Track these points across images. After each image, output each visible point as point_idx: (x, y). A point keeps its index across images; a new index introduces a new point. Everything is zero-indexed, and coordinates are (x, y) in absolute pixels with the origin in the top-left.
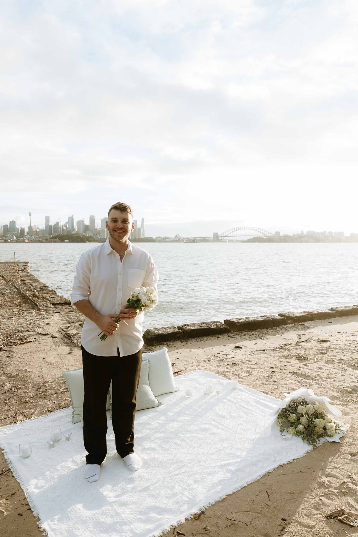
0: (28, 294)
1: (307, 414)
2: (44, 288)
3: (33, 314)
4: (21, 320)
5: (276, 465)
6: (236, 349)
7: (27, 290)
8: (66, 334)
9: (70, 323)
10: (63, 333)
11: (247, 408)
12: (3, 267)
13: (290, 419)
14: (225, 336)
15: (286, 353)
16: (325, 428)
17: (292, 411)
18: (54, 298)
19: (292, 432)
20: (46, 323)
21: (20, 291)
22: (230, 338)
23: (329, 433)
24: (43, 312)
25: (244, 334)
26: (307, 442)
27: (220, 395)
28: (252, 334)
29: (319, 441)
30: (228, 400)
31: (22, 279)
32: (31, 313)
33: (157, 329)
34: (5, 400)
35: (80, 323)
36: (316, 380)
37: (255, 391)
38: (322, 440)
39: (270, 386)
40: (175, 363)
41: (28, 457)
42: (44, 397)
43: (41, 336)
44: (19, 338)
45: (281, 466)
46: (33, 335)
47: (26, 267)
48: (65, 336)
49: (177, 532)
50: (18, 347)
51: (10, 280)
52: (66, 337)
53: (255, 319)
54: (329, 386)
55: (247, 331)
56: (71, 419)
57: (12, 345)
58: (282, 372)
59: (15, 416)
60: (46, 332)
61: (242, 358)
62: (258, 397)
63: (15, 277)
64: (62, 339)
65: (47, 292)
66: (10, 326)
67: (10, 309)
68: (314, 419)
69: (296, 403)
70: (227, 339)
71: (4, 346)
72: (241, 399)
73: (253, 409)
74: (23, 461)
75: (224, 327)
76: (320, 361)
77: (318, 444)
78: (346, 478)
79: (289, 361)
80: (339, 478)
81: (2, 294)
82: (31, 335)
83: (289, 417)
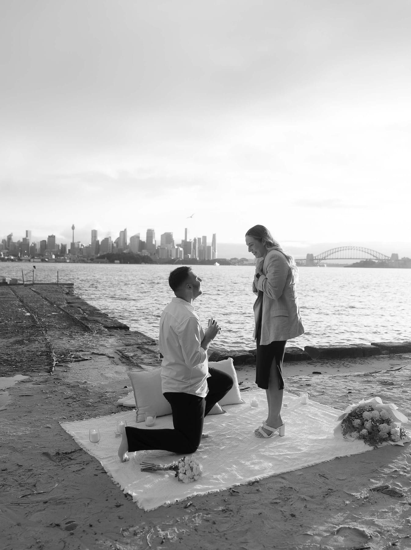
0: (77, 316)
1: (372, 419)
2: (94, 311)
3: (85, 336)
4: (73, 341)
6: (314, 374)
7: (76, 313)
8: (124, 355)
9: (127, 346)
10: (121, 354)
11: (313, 419)
12: (44, 288)
13: (355, 425)
14: (303, 363)
15: (371, 379)
16: (389, 434)
17: (357, 417)
18: (107, 321)
19: (355, 436)
20: (101, 345)
21: (68, 313)
22: (309, 365)
23: (393, 438)
24: (97, 335)
25: (326, 362)
26: (369, 443)
27: (288, 408)
28: (336, 362)
29: (381, 443)
30: (296, 412)
31: (68, 301)
32: (83, 335)
34: (69, 404)
35: (138, 346)
36: (396, 401)
37: (325, 407)
38: (385, 444)
39: (343, 404)
40: (243, 382)
41: (97, 442)
42: (107, 403)
43: (96, 356)
44: (73, 356)
45: (337, 458)
46: (88, 355)
47: (70, 289)
48: (122, 357)
49: (233, 491)
50: (74, 363)
51: (55, 302)
52: (124, 358)
53: (342, 346)
54: (409, 406)
55: (330, 360)
56: (135, 419)
57: (67, 362)
58: (360, 394)
59: (80, 415)
60: (101, 353)
61: (318, 381)
62: (327, 411)
63: (60, 300)
64: (120, 359)
65: (98, 316)
66: (62, 345)
67: (59, 331)
68: (378, 424)
69: (363, 410)
70: (305, 365)
71: (59, 362)
72: (309, 412)
73: (319, 419)
74: (93, 444)
75: (304, 353)
76: (407, 386)
77: (380, 446)
78: (398, 468)
79: (372, 385)
80: (392, 468)
81: (48, 316)
82: (85, 354)
83: (354, 422)
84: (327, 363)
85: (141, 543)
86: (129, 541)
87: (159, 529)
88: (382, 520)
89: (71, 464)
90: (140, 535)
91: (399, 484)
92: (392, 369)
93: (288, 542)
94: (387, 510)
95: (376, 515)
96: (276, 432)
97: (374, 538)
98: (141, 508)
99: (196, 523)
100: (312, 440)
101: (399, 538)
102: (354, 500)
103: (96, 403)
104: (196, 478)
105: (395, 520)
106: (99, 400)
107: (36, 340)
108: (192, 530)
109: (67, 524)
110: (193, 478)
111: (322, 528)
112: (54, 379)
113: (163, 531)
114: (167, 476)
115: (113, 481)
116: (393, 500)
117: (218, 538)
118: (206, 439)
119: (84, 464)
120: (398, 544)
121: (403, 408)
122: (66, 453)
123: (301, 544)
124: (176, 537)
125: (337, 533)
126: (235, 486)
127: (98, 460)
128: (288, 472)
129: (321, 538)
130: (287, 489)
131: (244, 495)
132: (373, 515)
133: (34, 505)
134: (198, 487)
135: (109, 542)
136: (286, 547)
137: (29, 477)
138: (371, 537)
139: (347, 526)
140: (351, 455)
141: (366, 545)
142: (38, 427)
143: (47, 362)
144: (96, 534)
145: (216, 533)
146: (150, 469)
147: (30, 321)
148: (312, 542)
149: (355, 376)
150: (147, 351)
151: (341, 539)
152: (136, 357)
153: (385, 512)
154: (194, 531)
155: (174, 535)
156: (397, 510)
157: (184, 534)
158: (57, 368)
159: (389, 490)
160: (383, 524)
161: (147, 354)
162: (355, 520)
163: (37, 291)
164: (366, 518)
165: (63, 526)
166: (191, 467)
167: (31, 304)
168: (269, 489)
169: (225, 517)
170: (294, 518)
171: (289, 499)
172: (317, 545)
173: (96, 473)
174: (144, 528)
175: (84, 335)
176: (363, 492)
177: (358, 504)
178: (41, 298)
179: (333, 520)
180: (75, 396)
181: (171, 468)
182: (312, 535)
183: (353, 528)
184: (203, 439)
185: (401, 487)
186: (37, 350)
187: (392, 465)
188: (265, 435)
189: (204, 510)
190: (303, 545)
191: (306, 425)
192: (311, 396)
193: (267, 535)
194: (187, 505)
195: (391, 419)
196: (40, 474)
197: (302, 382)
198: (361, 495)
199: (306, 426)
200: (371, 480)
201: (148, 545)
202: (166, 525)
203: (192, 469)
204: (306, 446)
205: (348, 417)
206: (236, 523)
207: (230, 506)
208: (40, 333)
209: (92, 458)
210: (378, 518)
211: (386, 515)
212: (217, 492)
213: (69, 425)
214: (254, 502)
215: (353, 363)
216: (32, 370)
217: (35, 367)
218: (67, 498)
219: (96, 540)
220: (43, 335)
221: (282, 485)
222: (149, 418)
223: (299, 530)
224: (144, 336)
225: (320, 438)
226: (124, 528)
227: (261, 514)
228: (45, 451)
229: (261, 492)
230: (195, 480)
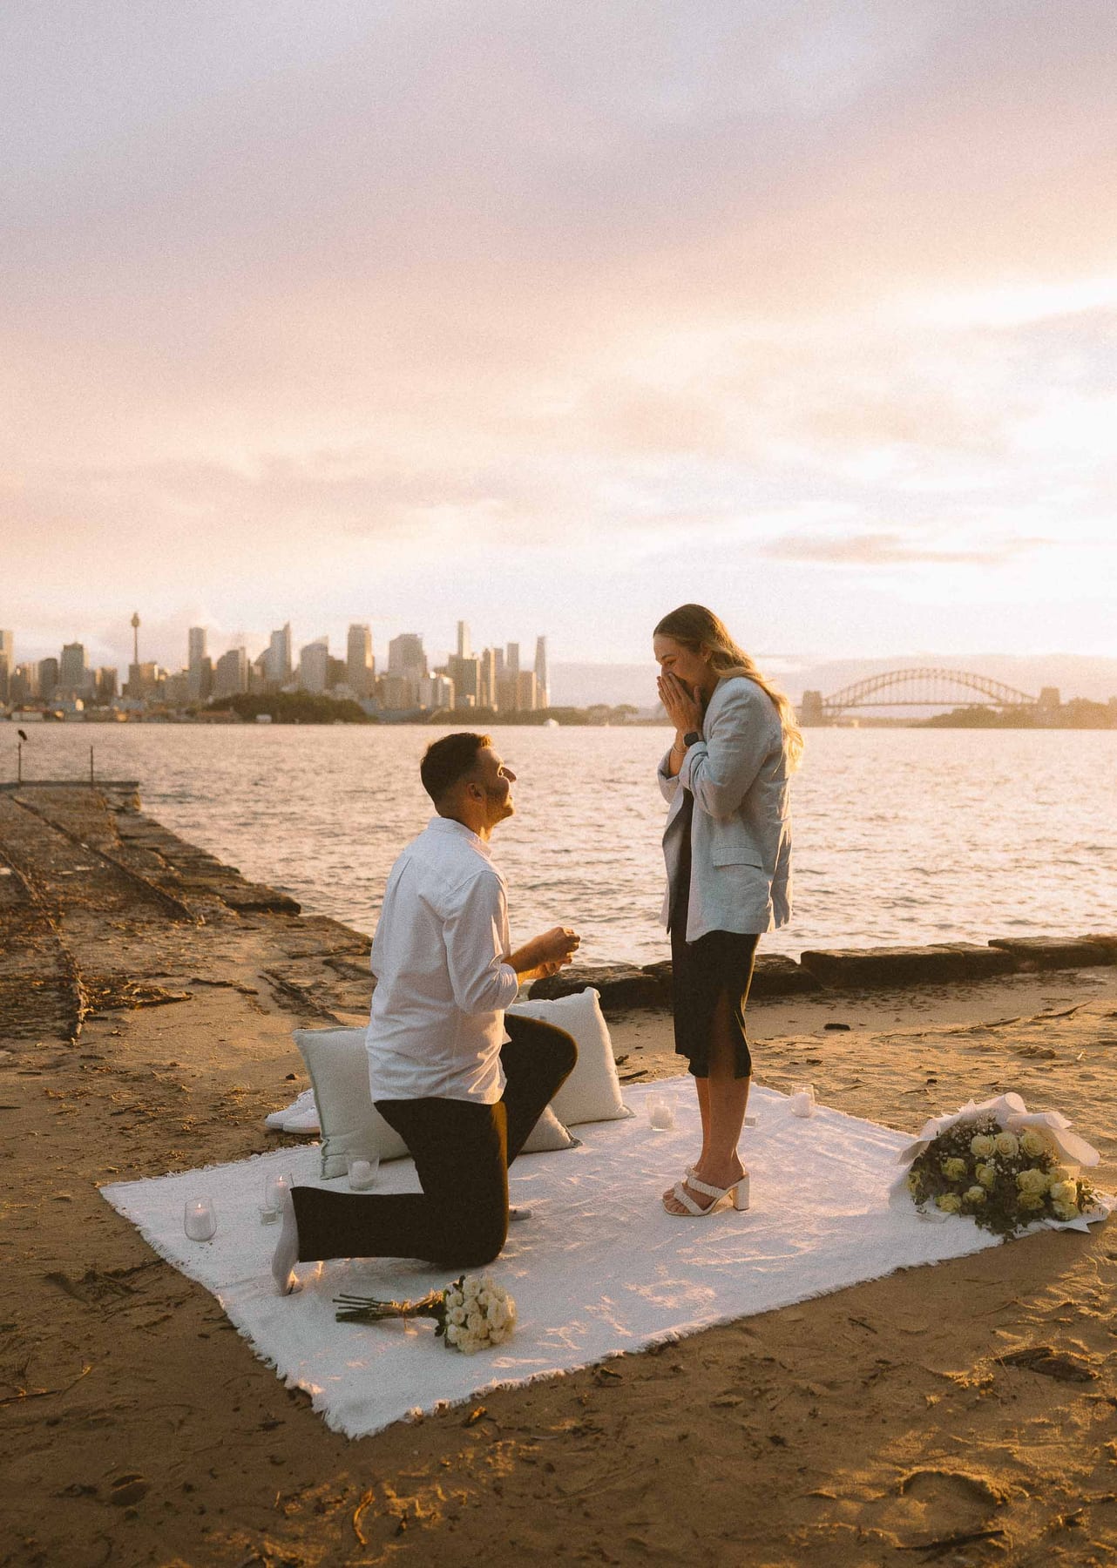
0: (147, 875)
1: (997, 1156)
2: (198, 862)
3: (174, 932)
4: (137, 948)
5: (887, 1269)
6: (830, 1032)
7: (145, 865)
8: (286, 986)
9: (294, 958)
10: (276, 982)
11: (829, 1158)
12: (52, 797)
13: (949, 1173)
14: (798, 1000)
15: (989, 1041)
16: (1047, 1197)
17: (953, 1152)
18: (235, 888)
19: (950, 1207)
20: (218, 957)
21: (122, 868)
22: (813, 1005)
23: (1058, 1209)
24: (206, 929)
25: (863, 995)
26: (989, 1227)
27: (758, 1129)
28: (887, 997)
29: (1025, 1226)
30: (778, 1140)
31: (123, 833)
32: (167, 929)
33: (577, 970)
34: (125, 1129)
35: (325, 958)
36: (1063, 1103)
37: (862, 1123)
38: (1034, 1227)
39: (913, 1114)
40: (627, 1057)
41: (209, 1239)
42: (236, 1124)
43: (205, 988)
44: (137, 990)
45: (900, 1270)
46: (182, 986)
47: (129, 798)
48: (280, 991)
49: (603, 1371)
50: (141, 1012)
51: (83, 837)
52: (285, 993)
53: (905, 950)
54: (1100, 1118)
55: (873, 989)
56: (319, 1166)
57: (122, 1007)
58: (960, 1084)
59: (157, 1160)
60: (220, 979)
61: (841, 1050)
62: (869, 1136)
63: (98, 829)
64: (274, 998)
65: (211, 873)
66: (104, 960)
67: (96, 917)
68: (1014, 1171)
69: (970, 1130)
70: (805, 1006)
71: (97, 1008)
72: (815, 1138)
73: (847, 1160)
74: (197, 1245)
75: (801, 971)
76: (1092, 1061)
77: (1021, 1232)
78: (1076, 1297)
79: (993, 1059)
80: (1057, 1297)
81: (64, 877)
82: (173, 985)
83: (946, 1166)
84: (865, 999)
85: (337, 1535)
86: (301, 1530)
87: (389, 1492)
88: (1033, 1449)
89: (132, 1307)
90: (333, 1512)
91: (1080, 1342)
92: (1049, 1013)
93: (765, 1520)
94: (1047, 1421)
95: (1016, 1436)
96: (725, 1199)
97: (1012, 1502)
98: (336, 1429)
99: (496, 1471)
100: (829, 1220)
101: (1085, 1504)
102: (951, 1392)
103: (206, 1124)
104: (495, 1336)
105: (1071, 1449)
106: (213, 1115)
107: (27, 947)
108: (485, 1491)
109: (116, 1484)
110: (487, 1338)
111: (861, 1476)
112: (83, 1057)
113: (401, 1495)
114: (412, 1332)
115: (256, 1354)
116: (1063, 1390)
117: (561, 1513)
118: (525, 1221)
119: (169, 1305)
120: (1084, 1520)
121: (1082, 1125)
122: (116, 1274)
123: (802, 1526)
124: (438, 1515)
125: (905, 1492)
126: (610, 1359)
127: (210, 1293)
128: (760, 1315)
129: (861, 1504)
130: (757, 1362)
131: (635, 1383)
132: (1007, 1435)
133: (18, 1431)
134: (504, 1362)
135: (242, 1536)
136: (759, 1534)
137: (5, 1349)
138: (1003, 1499)
139: (934, 1470)
140: (939, 1261)
141: (991, 1523)
142: (31, 1198)
143: (61, 1009)
144: (202, 1512)
145: (557, 1498)
146: (364, 1314)
147: (12, 890)
148: (834, 1518)
149: (945, 1035)
150: (351, 973)
151: (917, 1507)
152: (321, 990)
153: (1043, 1425)
154: (491, 1493)
155: (432, 1508)
156: (1076, 1419)
157: (461, 1503)
158: (89, 1027)
159: (1050, 1363)
160: (1037, 1461)
161: (353, 980)
162: (955, 1449)
163: (33, 803)
164: (987, 1445)
165: (107, 1491)
166: (480, 1306)
167: (14, 843)
168: (706, 1364)
169: (583, 1449)
170: (780, 1448)
171: (767, 1391)
172: (850, 1527)
173: (206, 1329)
174: (346, 1490)
175: (171, 928)
176: (976, 1367)
177: (963, 1404)
178: (43, 823)
179: (892, 1452)
180: (142, 1106)
181: (423, 1310)
182: (834, 1496)
183: (951, 1473)
184: (517, 1223)
185: (1083, 1352)
186: (31, 975)
187: (1058, 1288)
188: (694, 1207)
189: (519, 1430)
190: (810, 1529)
191: (809, 1175)
192: (823, 1095)
193: (704, 1499)
194: (469, 1418)
195: (1050, 1156)
196: (39, 1339)
197: (796, 1053)
198: (970, 1376)
199: (808, 1180)
200: (998, 1332)
201: (360, 1540)
202: (410, 1478)
203: (483, 1310)
204: (811, 1236)
205: (928, 1152)
206: (613, 1468)
207: (594, 1417)
208: (40, 924)
209: (192, 1287)
210: (1022, 1444)
211: (1046, 1434)
212: (557, 1377)
213: (124, 1190)
214: (666, 1405)
215: (937, 997)
216: (19, 1032)
217: (27, 1024)
218: (117, 1407)
219: (203, 1531)
220: (48, 930)
221: (746, 1352)
222: (359, 1166)
223: (797, 1482)
224: (344, 929)
225: (851, 1213)
226: (287, 1493)
227: (685, 1437)
228: (52, 1268)
229: (685, 1374)
230: (493, 1344)
